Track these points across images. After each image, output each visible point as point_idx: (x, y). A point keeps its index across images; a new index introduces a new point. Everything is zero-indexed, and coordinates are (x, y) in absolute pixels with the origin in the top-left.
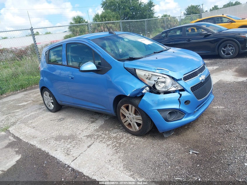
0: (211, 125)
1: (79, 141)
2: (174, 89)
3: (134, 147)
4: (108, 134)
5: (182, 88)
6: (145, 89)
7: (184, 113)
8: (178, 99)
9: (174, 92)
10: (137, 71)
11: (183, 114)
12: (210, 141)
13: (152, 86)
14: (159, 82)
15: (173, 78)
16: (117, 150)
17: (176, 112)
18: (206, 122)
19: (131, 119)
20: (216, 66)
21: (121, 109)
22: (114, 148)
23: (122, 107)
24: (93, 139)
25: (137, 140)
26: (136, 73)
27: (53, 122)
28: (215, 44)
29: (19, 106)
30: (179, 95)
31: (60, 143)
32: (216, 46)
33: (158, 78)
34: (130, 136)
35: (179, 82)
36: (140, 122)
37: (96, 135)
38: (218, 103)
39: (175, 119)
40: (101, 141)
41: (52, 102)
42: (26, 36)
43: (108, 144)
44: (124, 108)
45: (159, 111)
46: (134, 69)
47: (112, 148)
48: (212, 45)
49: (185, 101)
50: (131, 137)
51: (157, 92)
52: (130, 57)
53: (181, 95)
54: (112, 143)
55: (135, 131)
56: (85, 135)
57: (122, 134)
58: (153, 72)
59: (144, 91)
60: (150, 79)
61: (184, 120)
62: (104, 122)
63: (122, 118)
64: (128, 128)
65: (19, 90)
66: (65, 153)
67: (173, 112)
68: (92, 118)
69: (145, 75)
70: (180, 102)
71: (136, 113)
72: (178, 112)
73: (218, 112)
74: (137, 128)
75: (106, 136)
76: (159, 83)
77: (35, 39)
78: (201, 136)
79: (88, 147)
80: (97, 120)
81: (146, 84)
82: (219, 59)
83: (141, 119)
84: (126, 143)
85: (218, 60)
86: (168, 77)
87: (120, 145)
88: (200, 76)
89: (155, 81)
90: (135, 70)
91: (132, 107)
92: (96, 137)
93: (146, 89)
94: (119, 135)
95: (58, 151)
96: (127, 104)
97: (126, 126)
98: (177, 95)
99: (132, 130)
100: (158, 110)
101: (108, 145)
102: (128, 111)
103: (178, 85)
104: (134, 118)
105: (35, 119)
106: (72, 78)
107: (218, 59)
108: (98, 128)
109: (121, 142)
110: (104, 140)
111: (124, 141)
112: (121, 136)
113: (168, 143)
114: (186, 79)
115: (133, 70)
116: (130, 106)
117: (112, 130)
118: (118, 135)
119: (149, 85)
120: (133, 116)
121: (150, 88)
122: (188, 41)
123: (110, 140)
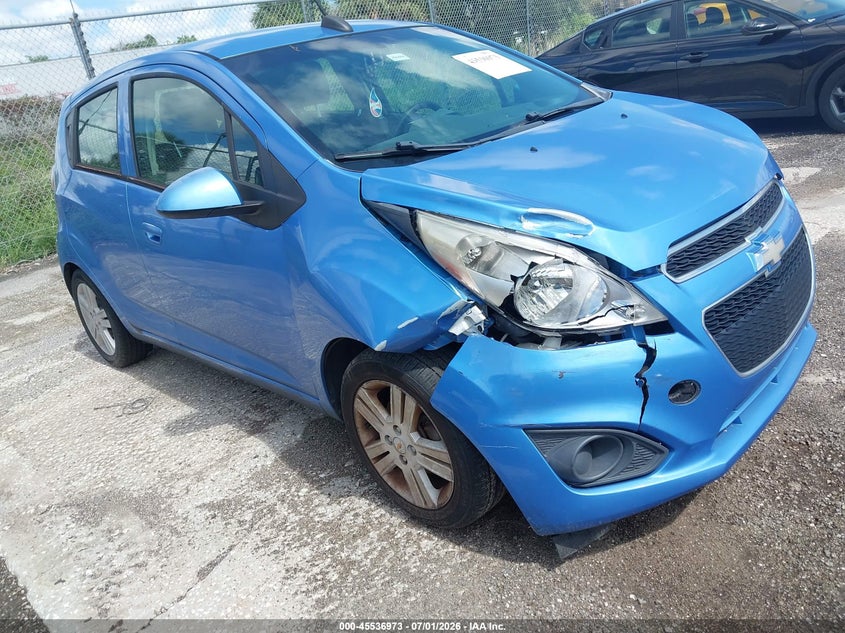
0: (797, 487)
1: (174, 531)
2: (613, 321)
3: (406, 594)
4: (308, 501)
5: (660, 318)
6: (462, 318)
7: (663, 444)
8: (638, 376)
9: (616, 335)
10: (425, 222)
11: (662, 452)
12: (797, 589)
13: (497, 302)
14: (537, 284)
15: (612, 266)
16: (326, 610)
17: (625, 440)
18: (773, 466)
19: (402, 450)
20: (808, 165)
21: (357, 400)
22: (316, 596)
23: (363, 392)
24: (234, 527)
25: (429, 553)
26: (418, 234)
27: (99, 416)
28: (808, 70)
29: (14, 327)
30: (642, 355)
31: (91, 539)
32: (810, 78)
33: (533, 265)
34: (400, 526)
35: (642, 283)
36: (445, 473)
37: (250, 508)
38: (830, 356)
39: (614, 473)
40: (266, 542)
41: (109, 329)
42: (112, 50)
43: (291, 564)
44: (371, 394)
45: (532, 436)
46: (411, 210)
47: (307, 592)
48: (793, 77)
49: (676, 382)
50: (406, 529)
51: (524, 334)
52: (399, 147)
53: (651, 353)
54: (312, 563)
55: (424, 506)
56: (207, 500)
57: (365, 507)
58: (506, 230)
59: (460, 327)
60: (488, 268)
61: (659, 478)
62: (304, 434)
63: (364, 437)
64: (393, 487)
65: (41, 257)
66: (89, 603)
67: (608, 441)
68: (256, 407)
69: (462, 244)
70: (645, 389)
71: (423, 426)
72: (635, 444)
73: (831, 410)
74: (433, 494)
75: (294, 518)
76: (536, 288)
77: (90, 60)
78: (749, 554)
79: (202, 574)
80: (275, 417)
81: (469, 292)
82: (820, 136)
83: (446, 458)
84: (374, 565)
85: (815, 139)
86: (583, 259)
87: (345, 579)
88: (757, 247)
89: (514, 279)
90: (414, 219)
91: (403, 396)
92: (248, 516)
93: (468, 319)
94: (349, 516)
95: (65, 588)
96: (383, 383)
97: (385, 478)
98: (628, 352)
99: (410, 500)
100: (526, 429)
101: (291, 572)
102: (389, 412)
103: (635, 300)
104: (418, 449)
105: (41, 398)
106: (156, 238)
107: (816, 136)
108: (269, 463)
109: (353, 557)
110: (281, 538)
111: (366, 555)
112: (360, 520)
113: (578, 588)
114: (680, 264)
115: (401, 214)
116: (396, 392)
117: (329, 478)
118: (346, 511)
119: (483, 297)
120: (411, 439)
121: (489, 310)
122: (692, 61)
123: (306, 544)
